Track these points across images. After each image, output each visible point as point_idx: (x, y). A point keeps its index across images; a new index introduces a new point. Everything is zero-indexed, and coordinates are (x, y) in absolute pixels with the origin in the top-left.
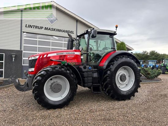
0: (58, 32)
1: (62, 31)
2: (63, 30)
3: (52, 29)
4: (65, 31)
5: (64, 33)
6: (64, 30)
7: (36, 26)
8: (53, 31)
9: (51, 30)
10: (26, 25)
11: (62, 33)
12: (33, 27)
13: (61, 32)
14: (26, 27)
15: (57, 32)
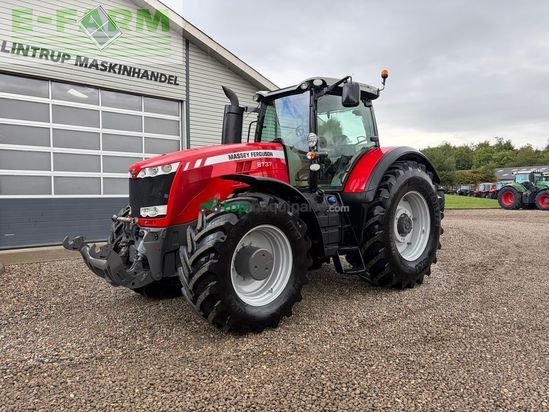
0: (125, 77)
1: (139, 73)
2: (142, 72)
3: (102, 65)
4: (150, 73)
5: (144, 80)
6: (146, 71)
7: (43, 49)
8: (106, 73)
9: (100, 67)
10: (5, 42)
11: (139, 80)
12: (30, 53)
13: (135, 79)
14: (3, 50)
15: (120, 76)
